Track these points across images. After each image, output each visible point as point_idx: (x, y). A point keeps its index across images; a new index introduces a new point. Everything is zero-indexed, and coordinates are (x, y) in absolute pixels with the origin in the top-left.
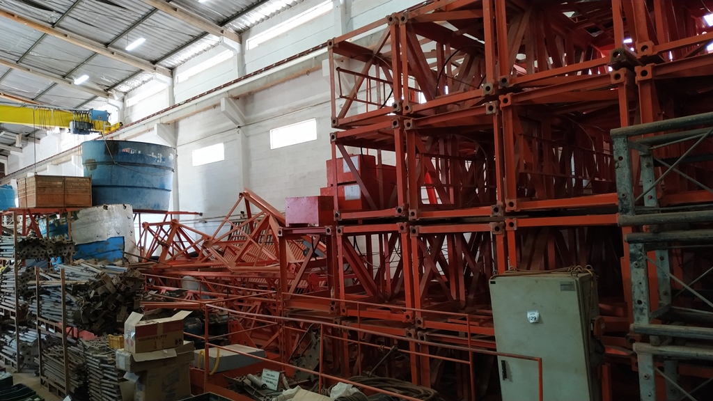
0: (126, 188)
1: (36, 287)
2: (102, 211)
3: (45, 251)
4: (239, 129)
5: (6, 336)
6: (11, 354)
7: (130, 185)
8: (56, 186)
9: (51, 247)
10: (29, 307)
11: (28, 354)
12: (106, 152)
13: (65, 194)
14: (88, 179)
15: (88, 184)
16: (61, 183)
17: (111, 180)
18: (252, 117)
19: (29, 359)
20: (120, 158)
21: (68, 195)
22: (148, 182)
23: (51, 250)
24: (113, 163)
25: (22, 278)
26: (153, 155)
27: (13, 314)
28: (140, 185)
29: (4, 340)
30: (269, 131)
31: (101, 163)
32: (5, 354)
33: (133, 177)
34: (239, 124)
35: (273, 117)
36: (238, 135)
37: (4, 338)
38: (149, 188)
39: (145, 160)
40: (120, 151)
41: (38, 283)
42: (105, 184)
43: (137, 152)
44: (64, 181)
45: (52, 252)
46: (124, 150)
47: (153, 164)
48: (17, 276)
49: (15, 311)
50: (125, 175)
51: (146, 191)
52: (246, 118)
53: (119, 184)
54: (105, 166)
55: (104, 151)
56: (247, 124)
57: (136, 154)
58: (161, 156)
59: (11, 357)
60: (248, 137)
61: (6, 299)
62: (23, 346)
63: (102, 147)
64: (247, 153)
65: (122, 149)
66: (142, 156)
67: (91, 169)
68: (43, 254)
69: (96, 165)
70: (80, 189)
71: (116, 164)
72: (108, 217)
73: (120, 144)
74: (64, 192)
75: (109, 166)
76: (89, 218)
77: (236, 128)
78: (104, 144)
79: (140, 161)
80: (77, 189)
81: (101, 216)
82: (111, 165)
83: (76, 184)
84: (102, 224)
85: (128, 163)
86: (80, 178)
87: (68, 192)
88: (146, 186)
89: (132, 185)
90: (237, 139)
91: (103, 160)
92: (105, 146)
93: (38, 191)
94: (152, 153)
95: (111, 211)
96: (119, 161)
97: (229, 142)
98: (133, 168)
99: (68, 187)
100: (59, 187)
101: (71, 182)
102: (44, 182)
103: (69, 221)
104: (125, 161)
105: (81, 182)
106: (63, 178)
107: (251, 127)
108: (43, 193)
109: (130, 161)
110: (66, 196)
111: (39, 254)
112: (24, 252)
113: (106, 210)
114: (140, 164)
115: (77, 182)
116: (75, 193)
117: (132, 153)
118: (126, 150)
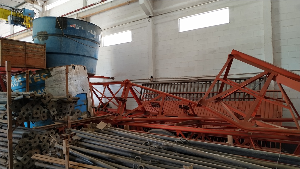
0: (72, 56)
2: (71, 70)
8: (18, 49)
12: (57, 26)
14: (43, 46)
15: (43, 50)
16: (22, 47)
17: (60, 49)
18: (160, 10)
20: (68, 32)
21: (28, 58)
24: (63, 36)
28: (82, 54)
30: (177, 19)
31: (53, 35)
33: (77, 47)
35: (182, 8)
36: (149, 23)
39: (86, 35)
40: (68, 26)
42: (55, 51)
44: (25, 46)
46: (71, 26)
47: (92, 39)
50: (72, 45)
51: (86, 58)
52: (154, 11)
53: (67, 52)
54: (56, 38)
55: (55, 25)
56: (155, 15)
57: (80, 30)
58: (96, 33)
63: (53, 23)
65: (70, 24)
66: (84, 31)
67: (43, 40)
68: (45, 115)
69: (48, 36)
70: (37, 53)
71: (65, 36)
72: (76, 76)
73: (68, 20)
74: (25, 55)
75: (60, 37)
76: (61, 76)
77: (147, 18)
78: (55, 20)
79: (83, 35)
80: (35, 54)
81: (70, 74)
82: (61, 37)
83: (34, 49)
84: (72, 82)
85: (74, 36)
86: (37, 44)
87: (28, 56)
88: (87, 55)
89: (76, 54)
90: (147, 26)
91: (54, 33)
92: (56, 21)
93: (3, 52)
94: (91, 31)
95: (77, 70)
96: (68, 34)
97: (137, 29)
98: (78, 40)
99: (28, 51)
100: (21, 51)
101: (30, 47)
102: (9, 45)
103: (43, 78)
104: (72, 34)
105: (38, 48)
106: (24, 44)
107: (158, 17)
108: (8, 55)
109: (75, 35)
110: (26, 58)
111: (41, 115)
112: (24, 113)
113: (74, 70)
114: (83, 37)
115: (35, 48)
116: (33, 56)
117: (77, 28)
118: (73, 26)
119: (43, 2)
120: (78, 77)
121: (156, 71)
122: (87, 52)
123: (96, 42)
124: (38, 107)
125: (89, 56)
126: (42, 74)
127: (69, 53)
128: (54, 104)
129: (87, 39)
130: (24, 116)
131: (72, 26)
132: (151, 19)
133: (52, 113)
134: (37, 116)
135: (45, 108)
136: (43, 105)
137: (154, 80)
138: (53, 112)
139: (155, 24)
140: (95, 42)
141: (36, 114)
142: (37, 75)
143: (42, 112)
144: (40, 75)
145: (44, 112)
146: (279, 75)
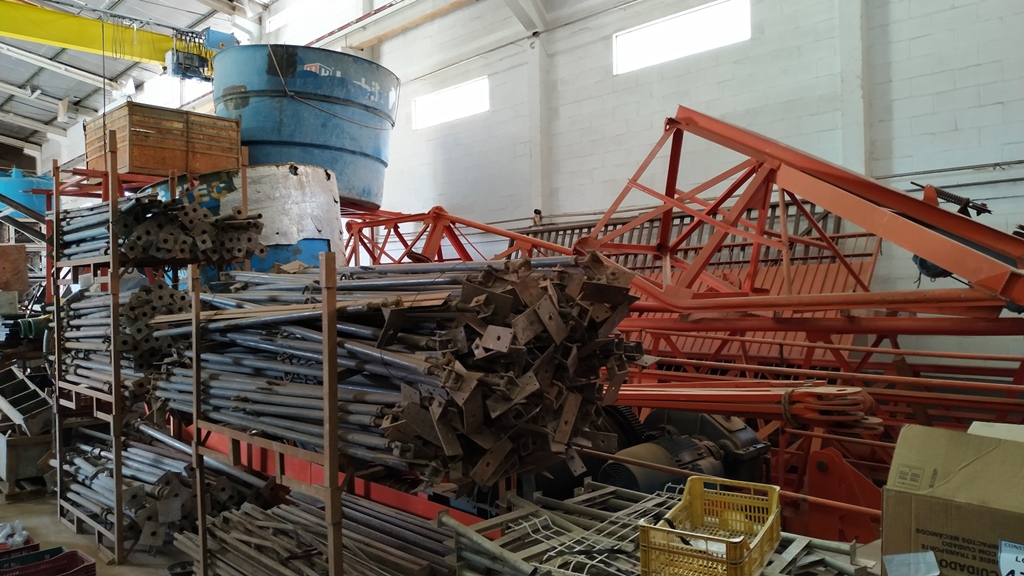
0: (310, 149)
1: (193, 329)
2: (286, 177)
3: (190, 240)
4: (534, 39)
5: (78, 461)
6: (97, 510)
7: (318, 143)
8: (169, 131)
9: (204, 232)
10: (156, 388)
11: (149, 518)
12: (271, 70)
13: (189, 151)
14: (234, 124)
15: (234, 134)
16: (180, 126)
17: (279, 130)
18: (565, 12)
19: (154, 534)
20: (299, 85)
21: (195, 153)
22: (353, 139)
23: (205, 237)
24: (284, 94)
25: (132, 309)
26: (363, 83)
27: (104, 406)
28: (339, 145)
29: (72, 470)
30: (609, 37)
31: (260, 93)
32: (74, 504)
33: (324, 125)
34: (535, 26)
36: (532, 53)
37: (72, 464)
38: (354, 152)
39: (348, 91)
40: (299, 68)
41: (197, 316)
42: (266, 137)
43: (334, 72)
44: (187, 122)
45: (209, 244)
46: (307, 67)
47: (364, 102)
48: (117, 305)
49: (111, 399)
50: (308, 120)
51: (349, 157)
52: (548, 17)
53: (297, 140)
54: (267, 101)
55: (265, 66)
56: (551, 28)
57: (332, 78)
58: (378, 88)
59: (94, 516)
60: (551, 55)
61: (78, 366)
62: (132, 494)
63: (261, 60)
64: (549, 90)
65: (304, 64)
66: (342, 82)
67: (236, 107)
68: (186, 247)
69: (248, 97)
70: (218, 142)
71: (292, 97)
72: (299, 192)
73: (300, 54)
74: (187, 146)
75: (277, 99)
76: (259, 189)
77: (529, 38)
78: (265, 53)
79: (339, 93)
80: (213, 143)
81: (284, 188)
82: (281, 99)
83: (211, 131)
84: (287, 207)
85: (316, 95)
86: (218, 118)
87: (194, 147)
88: (350, 148)
89: (321, 143)
90: (527, 63)
91: (263, 88)
92: (269, 56)
93: (134, 137)
94: (363, 80)
95: (304, 179)
96: (297, 90)
97: (504, 71)
98: (325, 106)
99: (194, 136)
100: (176, 134)
101: (201, 126)
102: (147, 119)
103: (215, 195)
104: (309, 91)
105: (221, 129)
106: (185, 116)
107: (561, 33)
108: (145, 144)
109: (319, 92)
110: (190, 154)
111: (177, 247)
112: (139, 238)
113: (295, 177)
114: (339, 99)
115: (213, 128)
116: (208, 149)
117: (323, 74)
118: (311, 67)
119: (260, 10)
120: (304, 194)
121: (551, 193)
122: (351, 139)
123: (378, 113)
124: (172, 231)
125: (357, 150)
126: (214, 184)
127: (303, 141)
128: (207, 229)
129: (353, 102)
130: (140, 243)
131: (308, 69)
132: (537, 41)
133: (199, 244)
134: (168, 246)
135: (187, 234)
136: (183, 228)
137: (545, 221)
138: (204, 242)
139: (550, 56)
140: (376, 112)
141: (166, 241)
142: (201, 187)
143: (180, 242)
144: (209, 186)
145: (185, 242)
146: (783, 165)
